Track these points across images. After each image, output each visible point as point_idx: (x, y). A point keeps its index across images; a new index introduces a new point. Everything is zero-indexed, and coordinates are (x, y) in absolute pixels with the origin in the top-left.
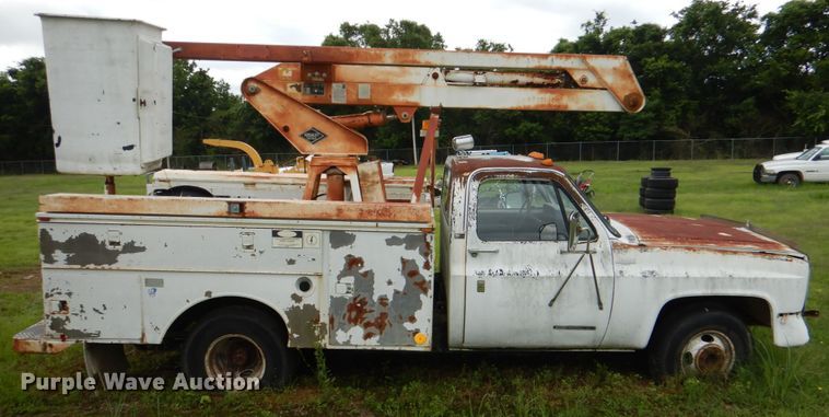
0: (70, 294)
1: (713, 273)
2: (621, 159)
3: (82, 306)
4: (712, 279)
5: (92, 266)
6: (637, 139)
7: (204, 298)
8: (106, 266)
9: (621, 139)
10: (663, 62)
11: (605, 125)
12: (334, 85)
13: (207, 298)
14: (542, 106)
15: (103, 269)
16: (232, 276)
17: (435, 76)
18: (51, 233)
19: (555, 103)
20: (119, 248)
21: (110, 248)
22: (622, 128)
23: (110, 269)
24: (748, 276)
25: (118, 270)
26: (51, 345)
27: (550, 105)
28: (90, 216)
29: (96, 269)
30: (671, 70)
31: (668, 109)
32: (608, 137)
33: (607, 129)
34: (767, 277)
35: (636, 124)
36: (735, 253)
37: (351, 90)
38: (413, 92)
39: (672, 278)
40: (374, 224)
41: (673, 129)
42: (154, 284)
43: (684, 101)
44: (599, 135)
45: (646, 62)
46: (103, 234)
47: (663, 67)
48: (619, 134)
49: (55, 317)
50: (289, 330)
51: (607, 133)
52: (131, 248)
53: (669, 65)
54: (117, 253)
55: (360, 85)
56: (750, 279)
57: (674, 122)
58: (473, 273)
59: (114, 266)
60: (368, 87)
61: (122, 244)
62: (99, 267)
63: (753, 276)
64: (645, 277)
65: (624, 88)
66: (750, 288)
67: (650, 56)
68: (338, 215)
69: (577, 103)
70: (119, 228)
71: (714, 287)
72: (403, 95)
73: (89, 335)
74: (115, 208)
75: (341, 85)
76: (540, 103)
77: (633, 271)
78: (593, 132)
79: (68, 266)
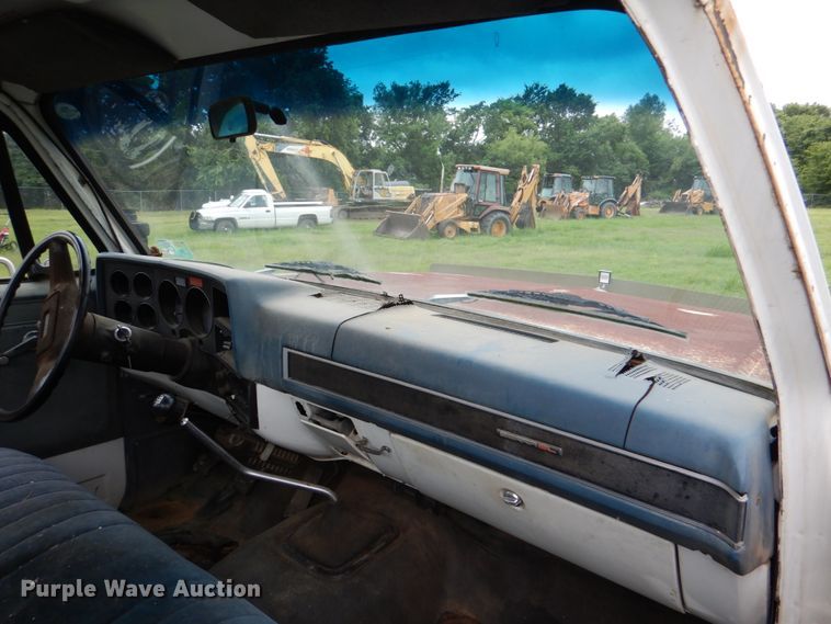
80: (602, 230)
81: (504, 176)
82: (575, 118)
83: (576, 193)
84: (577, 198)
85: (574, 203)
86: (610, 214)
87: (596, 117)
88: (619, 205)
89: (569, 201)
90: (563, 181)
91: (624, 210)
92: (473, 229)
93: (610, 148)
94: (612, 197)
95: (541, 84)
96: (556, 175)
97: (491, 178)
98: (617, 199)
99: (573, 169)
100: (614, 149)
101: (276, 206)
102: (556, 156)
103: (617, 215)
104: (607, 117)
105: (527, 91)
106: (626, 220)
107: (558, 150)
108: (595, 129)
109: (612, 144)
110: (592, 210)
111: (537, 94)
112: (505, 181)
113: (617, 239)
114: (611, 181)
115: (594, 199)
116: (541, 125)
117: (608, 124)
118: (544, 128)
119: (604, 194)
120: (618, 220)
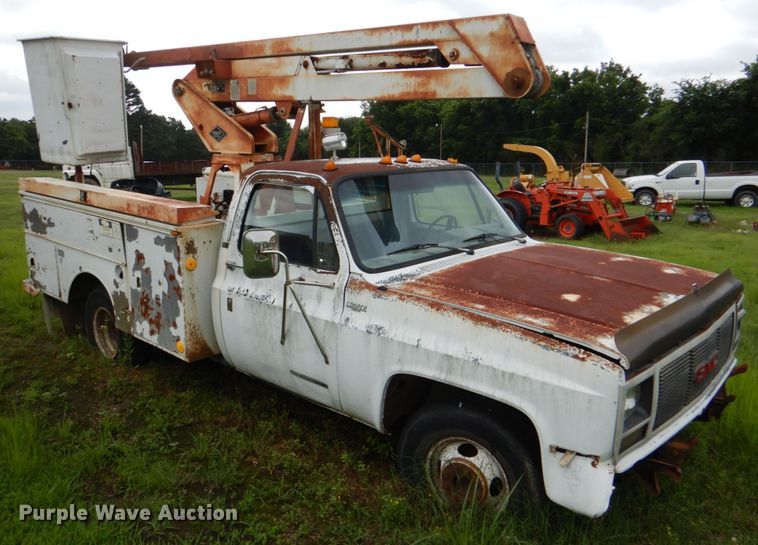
0: (34, 254)
1: (454, 350)
4: (449, 357)
5: (39, 234)
12: (232, 82)
13: (80, 272)
14: (408, 93)
15: (43, 238)
16: (88, 257)
17: (306, 65)
19: (421, 90)
21: (44, 221)
24: (503, 368)
25: (48, 240)
27: (416, 93)
28: (35, 195)
34: (532, 376)
36: (494, 324)
37: (243, 85)
38: (288, 84)
39: (399, 343)
40: (144, 221)
46: (40, 210)
50: (115, 312)
52: (50, 222)
54: (46, 226)
55: (249, 81)
56: (503, 373)
58: (225, 288)
59: (46, 236)
60: (254, 80)
61: (47, 219)
62: (42, 236)
63: (510, 370)
64: (369, 332)
65: (505, 62)
66: (502, 388)
68: (128, 210)
69: (447, 86)
71: (450, 371)
72: (281, 89)
75: (236, 81)
76: (405, 90)
77: (360, 321)
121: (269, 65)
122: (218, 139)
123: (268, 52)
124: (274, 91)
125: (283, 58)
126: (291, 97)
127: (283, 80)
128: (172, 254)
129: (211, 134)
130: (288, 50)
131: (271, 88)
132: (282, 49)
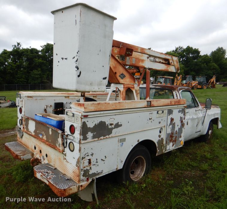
0: (92, 155)
2: (30, 90)
3: (97, 160)
5: (102, 138)
6: (35, 83)
7: (137, 143)
8: (107, 136)
9: (30, 83)
10: (40, 60)
11: (24, 79)
12: (127, 57)
13: (138, 143)
15: (107, 138)
16: (145, 132)
17: (148, 58)
18: (87, 123)
20: (113, 126)
21: (110, 127)
22: (30, 80)
23: (109, 138)
25: (112, 137)
26: (81, 186)
27: (166, 69)
28: (105, 112)
29: (104, 139)
30: (43, 63)
31: (43, 75)
32: (25, 83)
33: (25, 80)
35: (35, 79)
37: (131, 60)
40: (177, 106)
41: (46, 81)
42: (122, 141)
43: (48, 73)
44: (23, 82)
45: (35, 60)
46: (108, 120)
47: (41, 62)
48: (29, 82)
49: (85, 169)
50: (157, 149)
51: (25, 81)
52: (118, 126)
53: (42, 61)
54: (112, 129)
55: (133, 58)
57: (46, 79)
58: (186, 119)
59: (110, 136)
61: (114, 124)
62: (105, 137)
65: (177, 66)
67: (36, 58)
68: (171, 104)
69: (170, 69)
70: (114, 117)
72: (142, 63)
73: (98, 174)
74: (114, 107)
78: (20, 81)
79: (92, 140)
80: (202, 93)
81: (172, 79)
82: (193, 56)
83: (193, 82)
84: (194, 83)
85: (193, 85)
86: (205, 88)
87: (201, 55)
88: (208, 85)
89: (191, 84)
90: (189, 78)
91: (210, 86)
92: (163, 94)
93: (206, 66)
94: (205, 82)
95: (181, 46)
96: (187, 76)
97: (168, 80)
98: (207, 83)
99: (193, 73)
100: (207, 66)
101: (107, 88)
102: (187, 69)
103: (208, 88)
104: (204, 55)
105: (176, 48)
106: (210, 90)
107: (187, 67)
108: (200, 60)
109: (206, 64)
110: (199, 87)
111: (180, 49)
112: (172, 80)
113: (205, 96)
114: (205, 78)
115: (200, 83)
116: (181, 59)
117: (205, 58)
118: (182, 60)
119: (203, 82)
120: (208, 90)
121: (139, 55)
122: (122, 78)
123: (139, 51)
124: (140, 64)
125: (143, 54)
126: (144, 66)
127: (143, 61)
128: (183, 114)
129: (120, 76)
130: (144, 52)
131: (139, 62)
132: (143, 51)
